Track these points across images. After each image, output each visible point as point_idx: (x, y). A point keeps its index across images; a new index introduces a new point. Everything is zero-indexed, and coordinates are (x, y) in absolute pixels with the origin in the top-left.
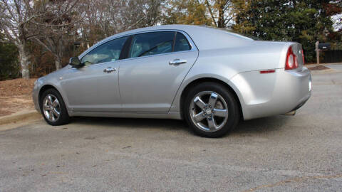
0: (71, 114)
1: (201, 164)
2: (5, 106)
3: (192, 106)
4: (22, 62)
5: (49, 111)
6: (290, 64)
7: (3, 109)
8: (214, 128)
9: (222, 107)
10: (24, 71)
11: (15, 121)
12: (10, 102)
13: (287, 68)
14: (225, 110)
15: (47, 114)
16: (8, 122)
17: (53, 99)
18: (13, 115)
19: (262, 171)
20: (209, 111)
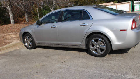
0: (37, 45)
1: (95, 71)
2: (6, 39)
3: (90, 43)
4: (10, 16)
5: (27, 43)
6: (133, 27)
7: (6, 41)
8: (100, 53)
9: (103, 45)
10: (12, 21)
11: (12, 46)
12: (8, 37)
13: (132, 28)
14: (105, 46)
15: (26, 44)
16: (9, 47)
17: (29, 38)
18: (11, 44)
19: (120, 76)
20: (98, 46)
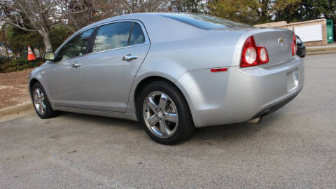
0: (53, 108)
6: (250, 59)
8: (166, 134)
11: (18, 111)
14: (176, 115)
15: (37, 106)
16: (11, 113)
17: (40, 93)
18: (19, 105)
20: (160, 115)
